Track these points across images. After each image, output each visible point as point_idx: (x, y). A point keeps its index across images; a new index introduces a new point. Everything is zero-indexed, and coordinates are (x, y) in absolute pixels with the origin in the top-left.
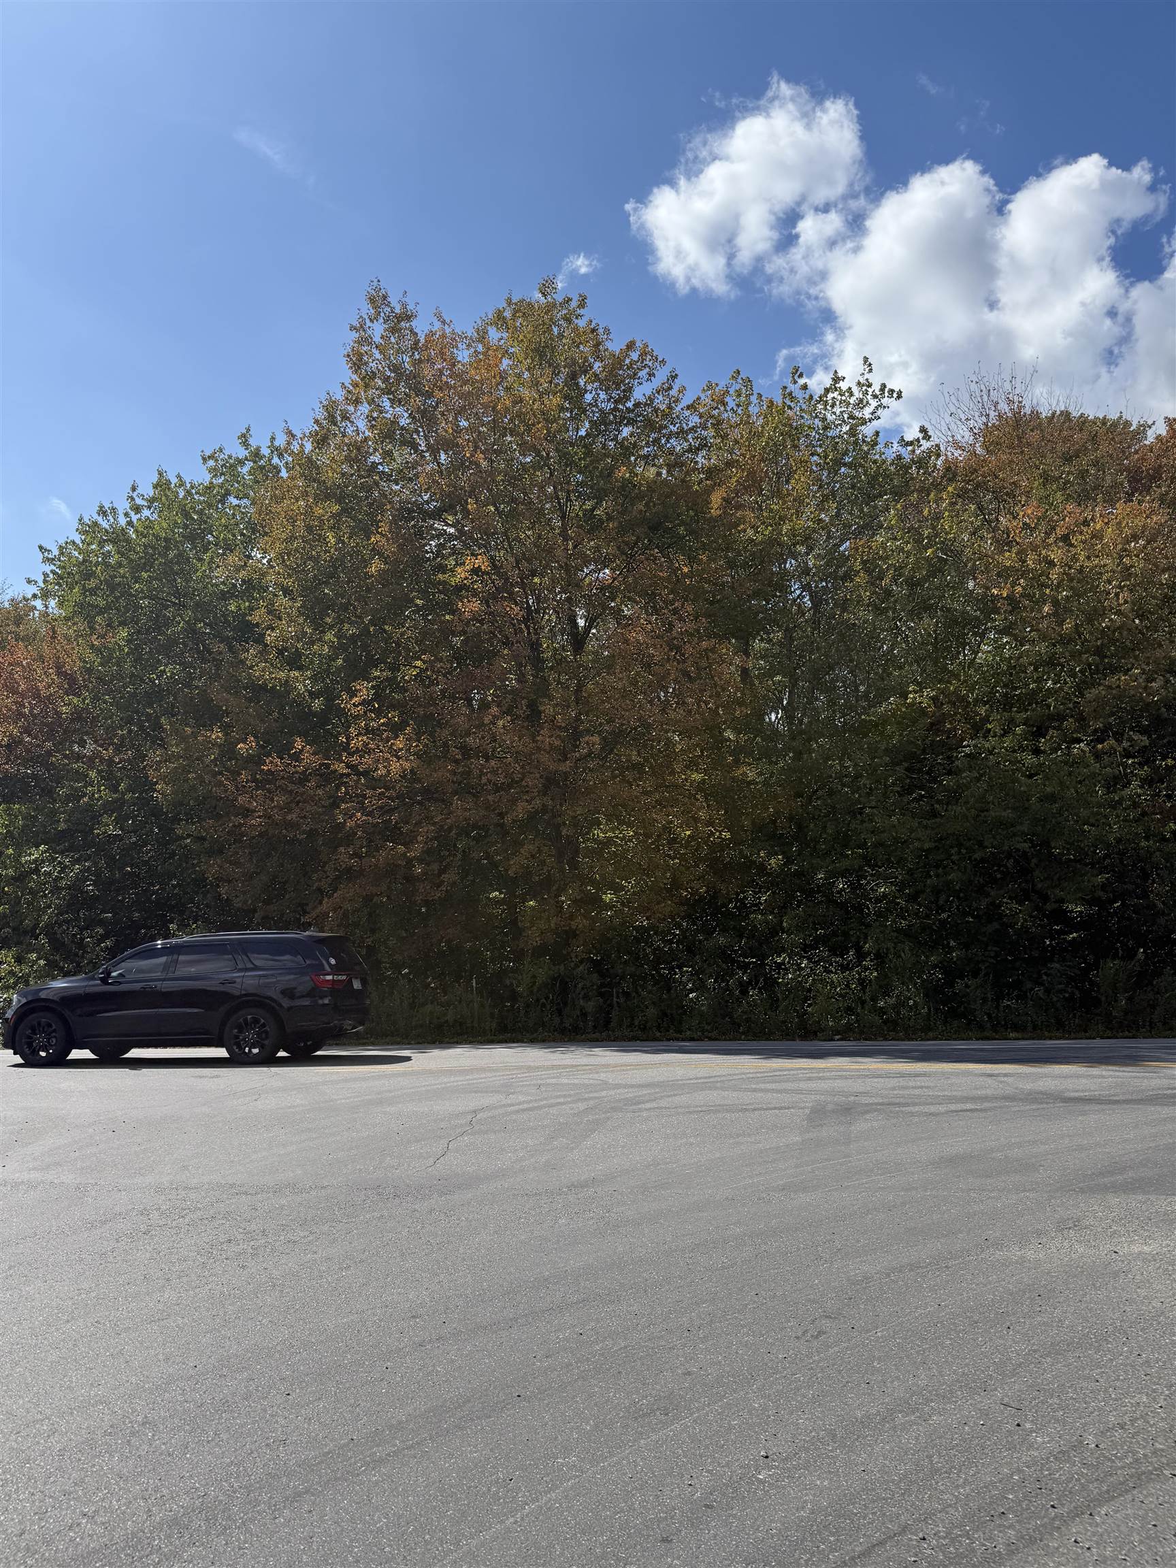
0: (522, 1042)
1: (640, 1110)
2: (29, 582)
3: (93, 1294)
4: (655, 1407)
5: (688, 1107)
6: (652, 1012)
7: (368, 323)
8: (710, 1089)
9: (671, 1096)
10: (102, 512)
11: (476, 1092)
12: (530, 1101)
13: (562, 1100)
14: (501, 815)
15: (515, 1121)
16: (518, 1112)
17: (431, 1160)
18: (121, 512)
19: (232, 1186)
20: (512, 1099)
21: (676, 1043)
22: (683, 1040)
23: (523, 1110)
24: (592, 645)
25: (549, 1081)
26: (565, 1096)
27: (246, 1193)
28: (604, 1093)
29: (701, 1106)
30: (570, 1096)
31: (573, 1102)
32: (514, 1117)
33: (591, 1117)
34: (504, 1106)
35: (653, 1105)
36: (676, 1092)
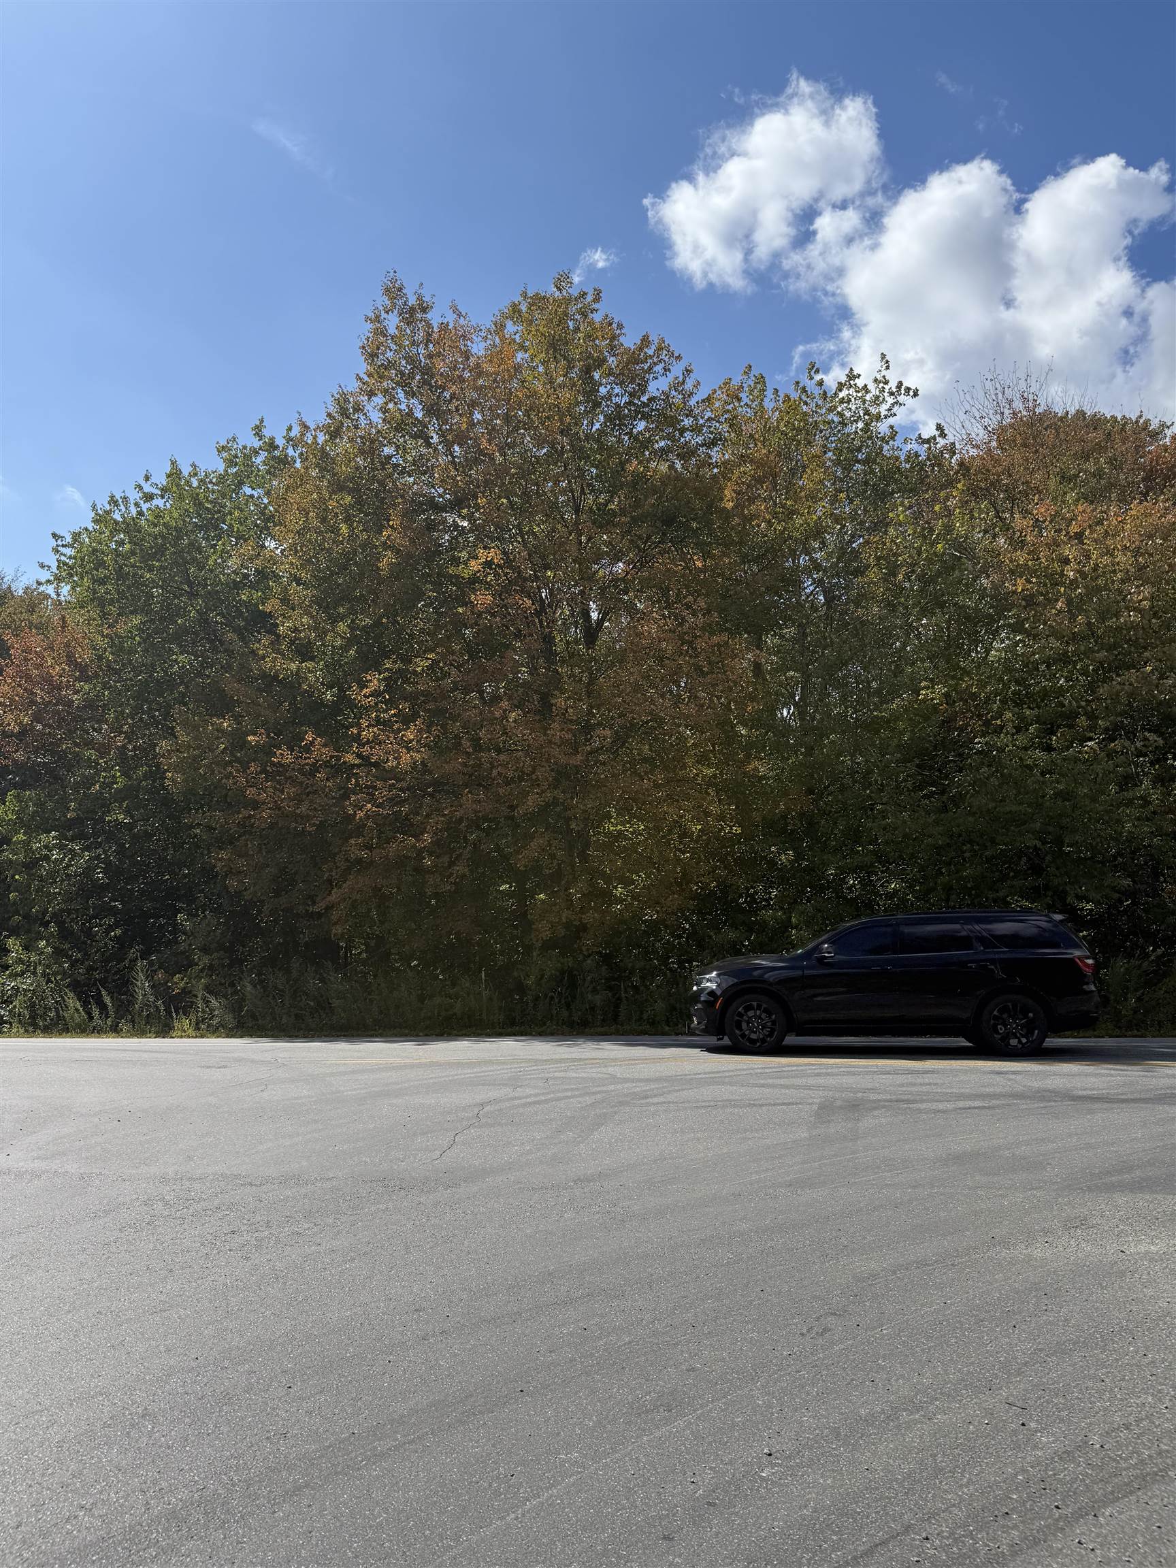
0: (530, 1035)
1: (648, 1105)
2: (42, 566)
3: (96, 1285)
4: (659, 1403)
5: (697, 1101)
6: (660, 1006)
7: (383, 315)
9: (679, 1090)
10: (113, 501)
11: (483, 1085)
12: (536, 1095)
13: (569, 1094)
14: (513, 808)
15: (522, 1114)
16: (525, 1105)
17: (438, 1153)
18: (132, 501)
19: (237, 1177)
20: (519, 1092)
23: (530, 1104)
24: (603, 638)
25: (557, 1074)
26: (572, 1090)
27: (251, 1184)
28: (612, 1087)
29: (709, 1101)
30: (577, 1089)
31: (580, 1096)
32: (521, 1110)
33: (598, 1111)
34: (512, 1099)
35: (661, 1099)
36: (684, 1087)
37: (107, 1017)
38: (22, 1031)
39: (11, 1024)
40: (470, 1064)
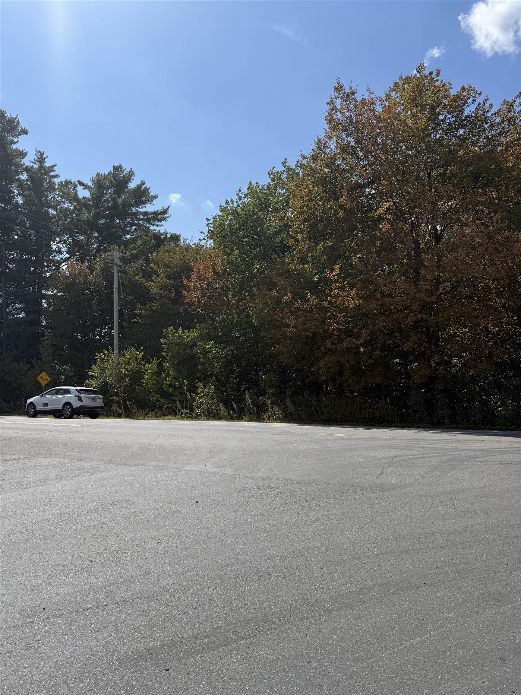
0: (413, 427)
1: (476, 461)
4: (493, 598)
5: (501, 461)
6: (479, 416)
7: (335, 100)
8: (512, 453)
9: (491, 456)
10: (227, 203)
11: (393, 448)
12: (420, 454)
13: (435, 455)
15: (413, 462)
16: (414, 458)
17: (375, 477)
18: (235, 201)
19: (291, 480)
20: (411, 453)
21: (492, 431)
22: (496, 430)
23: (417, 458)
24: (444, 239)
25: (428, 446)
26: (437, 453)
28: (456, 453)
29: (508, 461)
30: (439, 453)
31: (442, 456)
32: (412, 461)
33: (451, 463)
34: (407, 455)
35: (482, 459)
36: (494, 454)
37: (235, 413)
38: (205, 418)
39: (201, 415)
40: (386, 439)
